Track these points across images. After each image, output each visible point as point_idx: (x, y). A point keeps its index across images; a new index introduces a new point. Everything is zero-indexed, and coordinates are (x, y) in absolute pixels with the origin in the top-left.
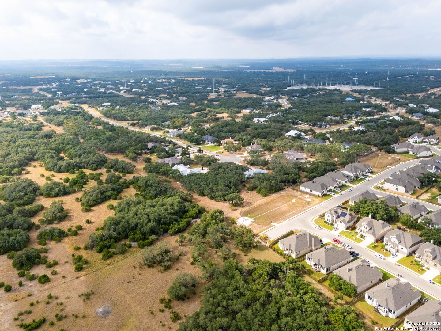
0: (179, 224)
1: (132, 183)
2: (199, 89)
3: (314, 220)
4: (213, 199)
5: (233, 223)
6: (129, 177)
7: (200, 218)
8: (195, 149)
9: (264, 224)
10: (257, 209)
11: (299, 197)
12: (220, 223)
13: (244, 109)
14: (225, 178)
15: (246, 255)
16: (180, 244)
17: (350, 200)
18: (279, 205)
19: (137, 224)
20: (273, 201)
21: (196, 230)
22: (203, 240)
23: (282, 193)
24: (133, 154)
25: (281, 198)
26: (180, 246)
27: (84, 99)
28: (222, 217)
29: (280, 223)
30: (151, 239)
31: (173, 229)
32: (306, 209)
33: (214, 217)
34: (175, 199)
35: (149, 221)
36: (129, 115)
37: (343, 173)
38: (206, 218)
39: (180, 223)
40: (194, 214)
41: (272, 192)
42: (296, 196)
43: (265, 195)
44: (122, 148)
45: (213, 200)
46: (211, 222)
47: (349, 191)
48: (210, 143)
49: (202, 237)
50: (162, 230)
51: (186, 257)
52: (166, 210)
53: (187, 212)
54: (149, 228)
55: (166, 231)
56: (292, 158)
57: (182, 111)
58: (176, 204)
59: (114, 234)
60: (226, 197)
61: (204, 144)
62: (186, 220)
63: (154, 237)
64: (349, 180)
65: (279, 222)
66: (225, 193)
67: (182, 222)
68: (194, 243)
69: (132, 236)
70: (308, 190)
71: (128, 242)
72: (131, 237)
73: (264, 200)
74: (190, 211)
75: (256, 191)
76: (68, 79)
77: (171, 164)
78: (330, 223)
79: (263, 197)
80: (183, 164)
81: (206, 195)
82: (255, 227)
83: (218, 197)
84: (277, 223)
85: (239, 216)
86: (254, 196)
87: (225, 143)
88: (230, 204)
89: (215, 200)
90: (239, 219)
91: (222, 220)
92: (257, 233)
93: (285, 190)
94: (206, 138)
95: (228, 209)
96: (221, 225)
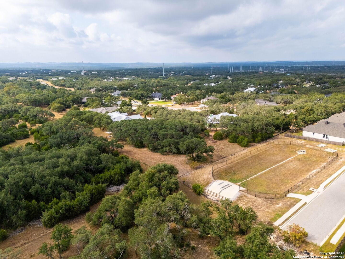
0: (73, 198)
1: (35, 132)
4: (157, 152)
5: (199, 194)
7: (125, 183)
8: (140, 103)
10: (241, 166)
11: (307, 146)
12: (171, 193)
13: (192, 81)
14: (177, 122)
18: (280, 159)
20: (265, 152)
25: (277, 149)
28: (173, 180)
29: (308, 193)
31: (54, 209)
33: (156, 180)
36: (78, 84)
38: (138, 184)
40: (116, 174)
41: (256, 139)
42: (302, 146)
43: (247, 146)
46: (148, 192)
53: (101, 171)
60: (180, 146)
62: (94, 186)
65: (305, 190)
66: (178, 140)
67: (83, 193)
70: (319, 136)
73: (247, 151)
74: (108, 170)
79: (243, 148)
80: (118, 112)
81: (146, 145)
82: (251, 202)
83: (166, 147)
84: (302, 194)
85: (210, 179)
86: (228, 147)
87: (175, 98)
88: (188, 157)
89: (160, 152)
90: (210, 185)
91: (174, 186)
92: (268, 220)
93: (277, 138)
94: (154, 95)
95: (186, 166)
96: (173, 200)
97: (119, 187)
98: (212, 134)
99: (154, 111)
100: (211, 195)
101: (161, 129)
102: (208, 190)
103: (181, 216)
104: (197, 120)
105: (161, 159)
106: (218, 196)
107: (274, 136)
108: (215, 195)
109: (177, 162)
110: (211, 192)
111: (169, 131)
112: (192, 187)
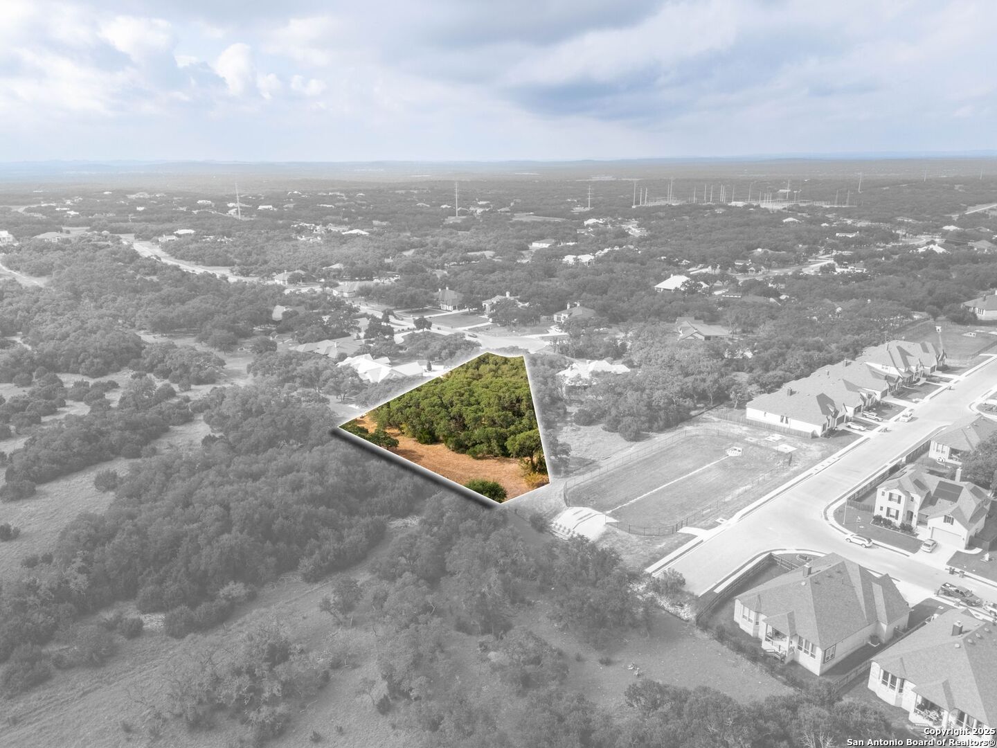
0: (340, 539)
1: (202, 407)
2: (422, 207)
3: (830, 512)
4: (463, 452)
5: (541, 530)
6: (201, 392)
7: (418, 513)
8: (409, 321)
9: (656, 532)
10: (616, 480)
11: (748, 439)
12: (496, 528)
13: (534, 241)
14: (501, 387)
15: (607, 663)
16: (341, 616)
17: (933, 445)
18: (690, 466)
19: (176, 540)
20: (666, 453)
21: (403, 560)
22: (429, 598)
23: (689, 429)
24: (225, 331)
25: (691, 446)
26: (339, 624)
27: (130, 223)
29: (711, 527)
30: (226, 598)
31: (317, 555)
32: (789, 478)
34: (334, 450)
35: (227, 527)
36: (237, 252)
37: (870, 367)
38: (442, 515)
39: (345, 532)
40: (399, 499)
41: (656, 425)
42: (739, 439)
43: (637, 437)
44: (194, 317)
45: (463, 455)
46: (461, 527)
47: (906, 419)
48: (450, 308)
49: (425, 588)
50: (271, 560)
51: (357, 676)
52: (297, 486)
53: (373, 492)
54: (222, 553)
55: (287, 565)
56: (692, 335)
57: (376, 245)
58: (333, 465)
59: (79, 582)
60: (508, 444)
61: (434, 312)
62: (368, 519)
63: (236, 589)
64: (891, 388)
65: (709, 522)
66: (503, 430)
67: (354, 530)
68: (392, 612)
69: (151, 587)
70: (773, 419)
71: (131, 613)
72: (147, 590)
73: (635, 450)
74: (385, 491)
75: (602, 425)
76: (106, 193)
77: (333, 355)
78: (898, 523)
79: (629, 444)
80: (369, 355)
81: (441, 438)
82: (622, 541)
83: (482, 443)
84: (702, 527)
85: (560, 504)
86: (600, 441)
87: (493, 307)
88: (524, 465)
89: (470, 454)
90: (559, 515)
91: (501, 518)
92: (638, 565)
93: (698, 421)
94: (440, 297)
95: (519, 480)
96: (500, 538)
97: (406, 521)
98: (573, 409)
99: (447, 351)
100: (560, 532)
101: (470, 404)
102: (556, 524)
103: (513, 560)
104: (542, 379)
105: (472, 468)
106: (571, 533)
107: (691, 417)
108: (566, 531)
109: (504, 473)
110: (561, 526)
111: (486, 410)
112: (530, 518)
